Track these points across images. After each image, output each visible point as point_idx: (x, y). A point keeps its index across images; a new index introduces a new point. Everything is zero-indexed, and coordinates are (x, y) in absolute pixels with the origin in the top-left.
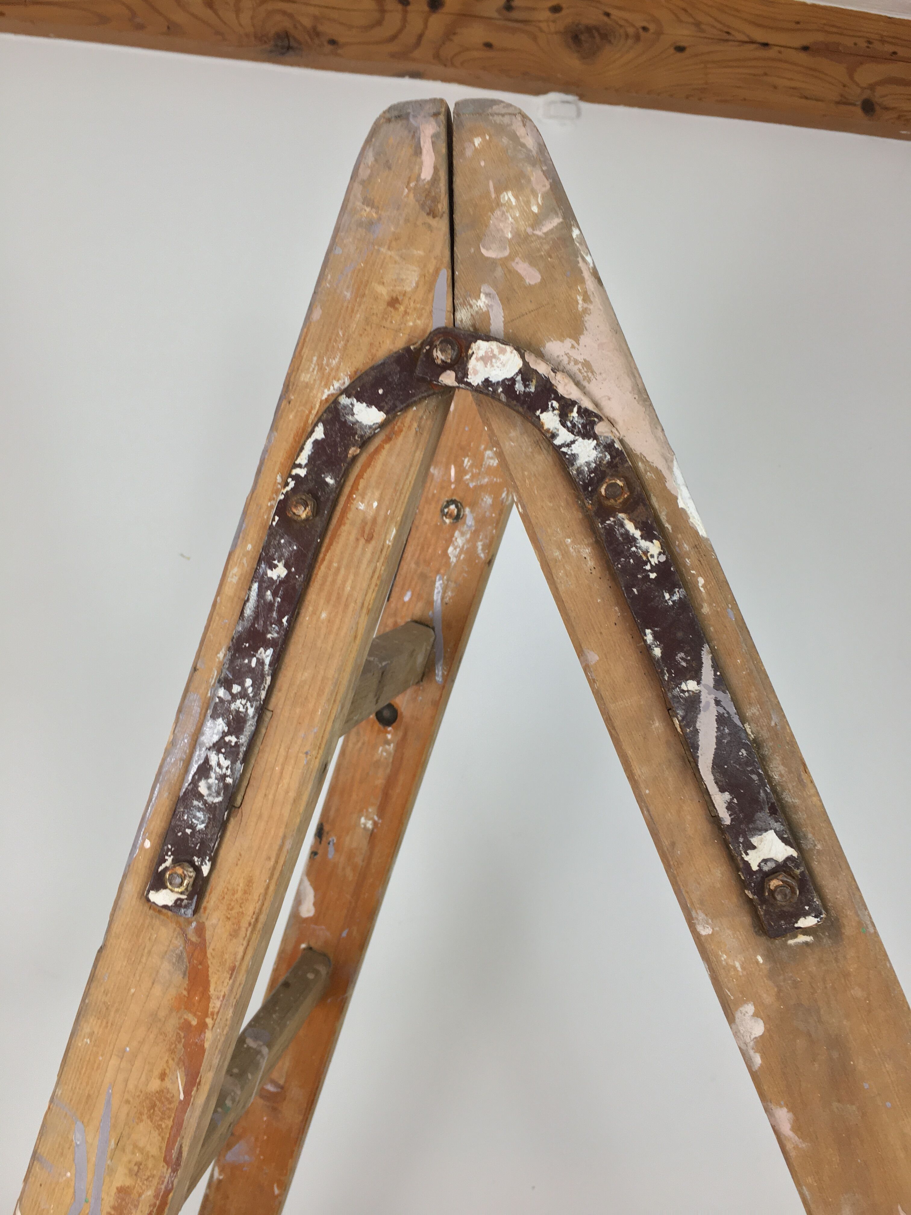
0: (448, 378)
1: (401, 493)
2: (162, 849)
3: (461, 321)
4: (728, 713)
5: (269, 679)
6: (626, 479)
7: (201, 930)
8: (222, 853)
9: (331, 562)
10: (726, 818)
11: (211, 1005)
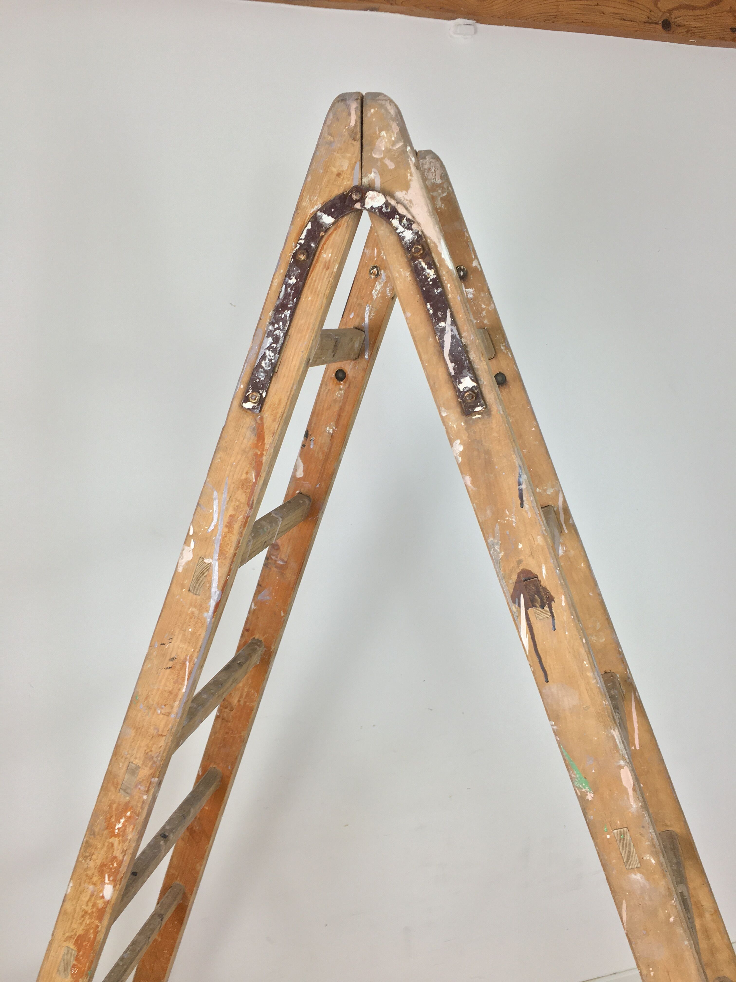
0: (358, 206)
1: (340, 251)
2: (248, 387)
3: (364, 183)
4: (455, 334)
5: (288, 322)
6: (423, 246)
7: (262, 419)
8: (270, 389)
9: (312, 278)
10: (453, 373)
11: (265, 447)
